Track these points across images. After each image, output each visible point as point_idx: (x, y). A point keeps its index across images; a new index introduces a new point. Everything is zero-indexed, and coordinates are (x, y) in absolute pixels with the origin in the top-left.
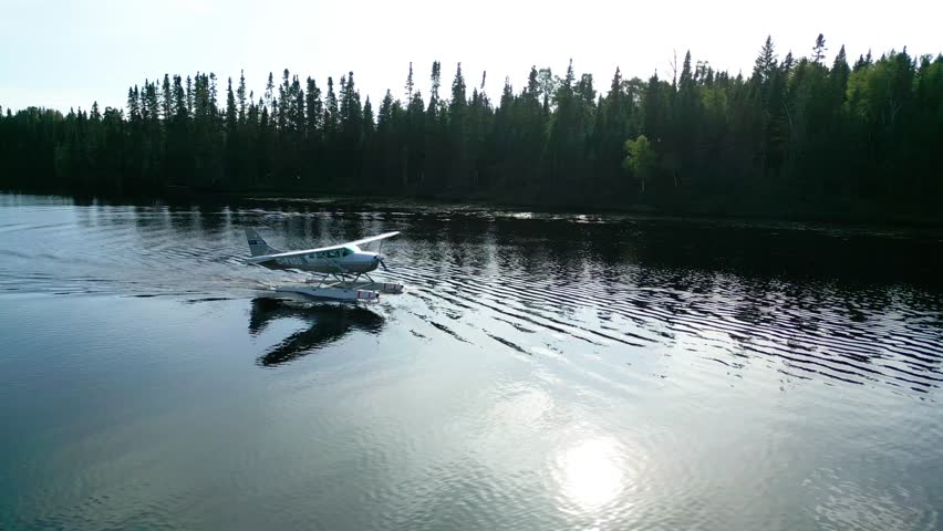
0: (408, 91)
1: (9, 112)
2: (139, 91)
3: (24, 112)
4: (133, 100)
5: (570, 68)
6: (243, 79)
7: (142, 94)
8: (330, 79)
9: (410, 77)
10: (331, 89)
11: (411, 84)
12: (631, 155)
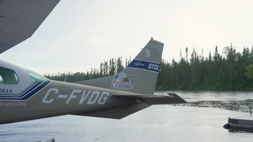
0: (180, 58)
1: (72, 74)
2: (103, 64)
3: (76, 73)
4: (101, 66)
5: (231, 45)
7: (104, 64)
9: (181, 53)
11: (181, 55)
12: (247, 71)
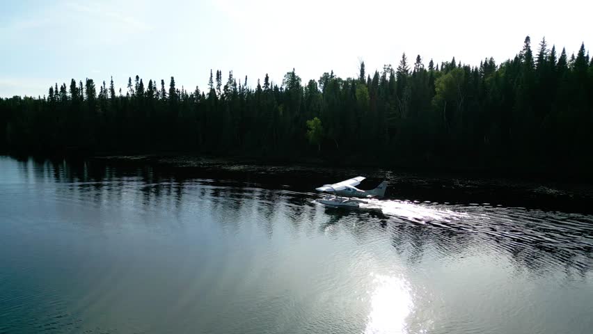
6: (112, 82)
8: (162, 81)
10: (163, 87)
12: (310, 129)
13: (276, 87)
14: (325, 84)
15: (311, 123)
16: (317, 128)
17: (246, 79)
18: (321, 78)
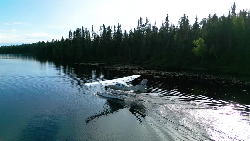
8: (115, 26)
10: (115, 29)
12: (196, 47)
13: (174, 26)
14: (204, 25)
15: (196, 42)
16: (201, 45)
17: (156, 21)
18: (201, 22)
